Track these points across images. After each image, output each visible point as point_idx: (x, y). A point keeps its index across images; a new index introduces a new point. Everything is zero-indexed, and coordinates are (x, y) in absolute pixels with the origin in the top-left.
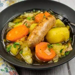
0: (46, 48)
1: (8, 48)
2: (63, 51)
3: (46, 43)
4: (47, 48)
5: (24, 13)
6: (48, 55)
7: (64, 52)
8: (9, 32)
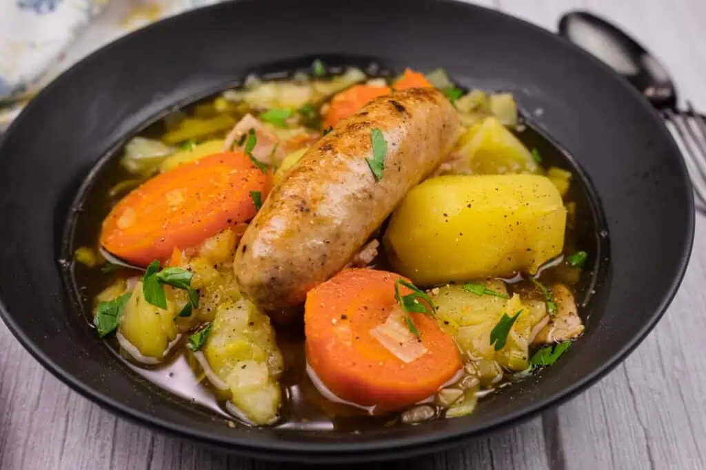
0: (385, 309)
1: (106, 308)
2: (513, 333)
3: (388, 274)
4: (391, 309)
5: (243, 80)
6: (400, 362)
7: (520, 339)
8: (125, 200)
